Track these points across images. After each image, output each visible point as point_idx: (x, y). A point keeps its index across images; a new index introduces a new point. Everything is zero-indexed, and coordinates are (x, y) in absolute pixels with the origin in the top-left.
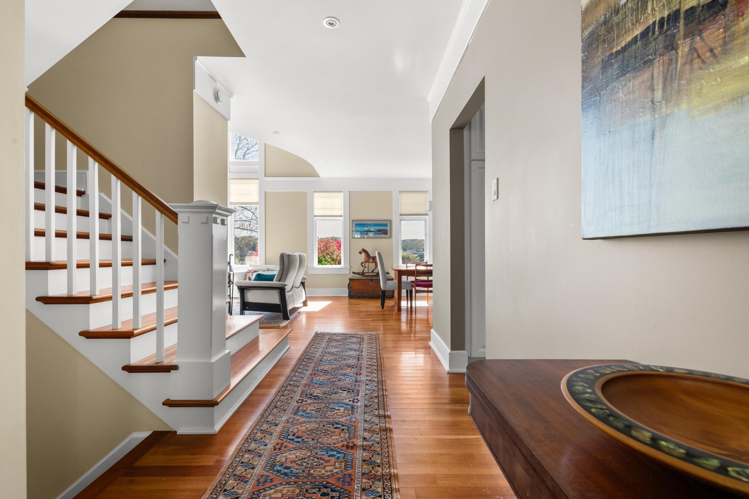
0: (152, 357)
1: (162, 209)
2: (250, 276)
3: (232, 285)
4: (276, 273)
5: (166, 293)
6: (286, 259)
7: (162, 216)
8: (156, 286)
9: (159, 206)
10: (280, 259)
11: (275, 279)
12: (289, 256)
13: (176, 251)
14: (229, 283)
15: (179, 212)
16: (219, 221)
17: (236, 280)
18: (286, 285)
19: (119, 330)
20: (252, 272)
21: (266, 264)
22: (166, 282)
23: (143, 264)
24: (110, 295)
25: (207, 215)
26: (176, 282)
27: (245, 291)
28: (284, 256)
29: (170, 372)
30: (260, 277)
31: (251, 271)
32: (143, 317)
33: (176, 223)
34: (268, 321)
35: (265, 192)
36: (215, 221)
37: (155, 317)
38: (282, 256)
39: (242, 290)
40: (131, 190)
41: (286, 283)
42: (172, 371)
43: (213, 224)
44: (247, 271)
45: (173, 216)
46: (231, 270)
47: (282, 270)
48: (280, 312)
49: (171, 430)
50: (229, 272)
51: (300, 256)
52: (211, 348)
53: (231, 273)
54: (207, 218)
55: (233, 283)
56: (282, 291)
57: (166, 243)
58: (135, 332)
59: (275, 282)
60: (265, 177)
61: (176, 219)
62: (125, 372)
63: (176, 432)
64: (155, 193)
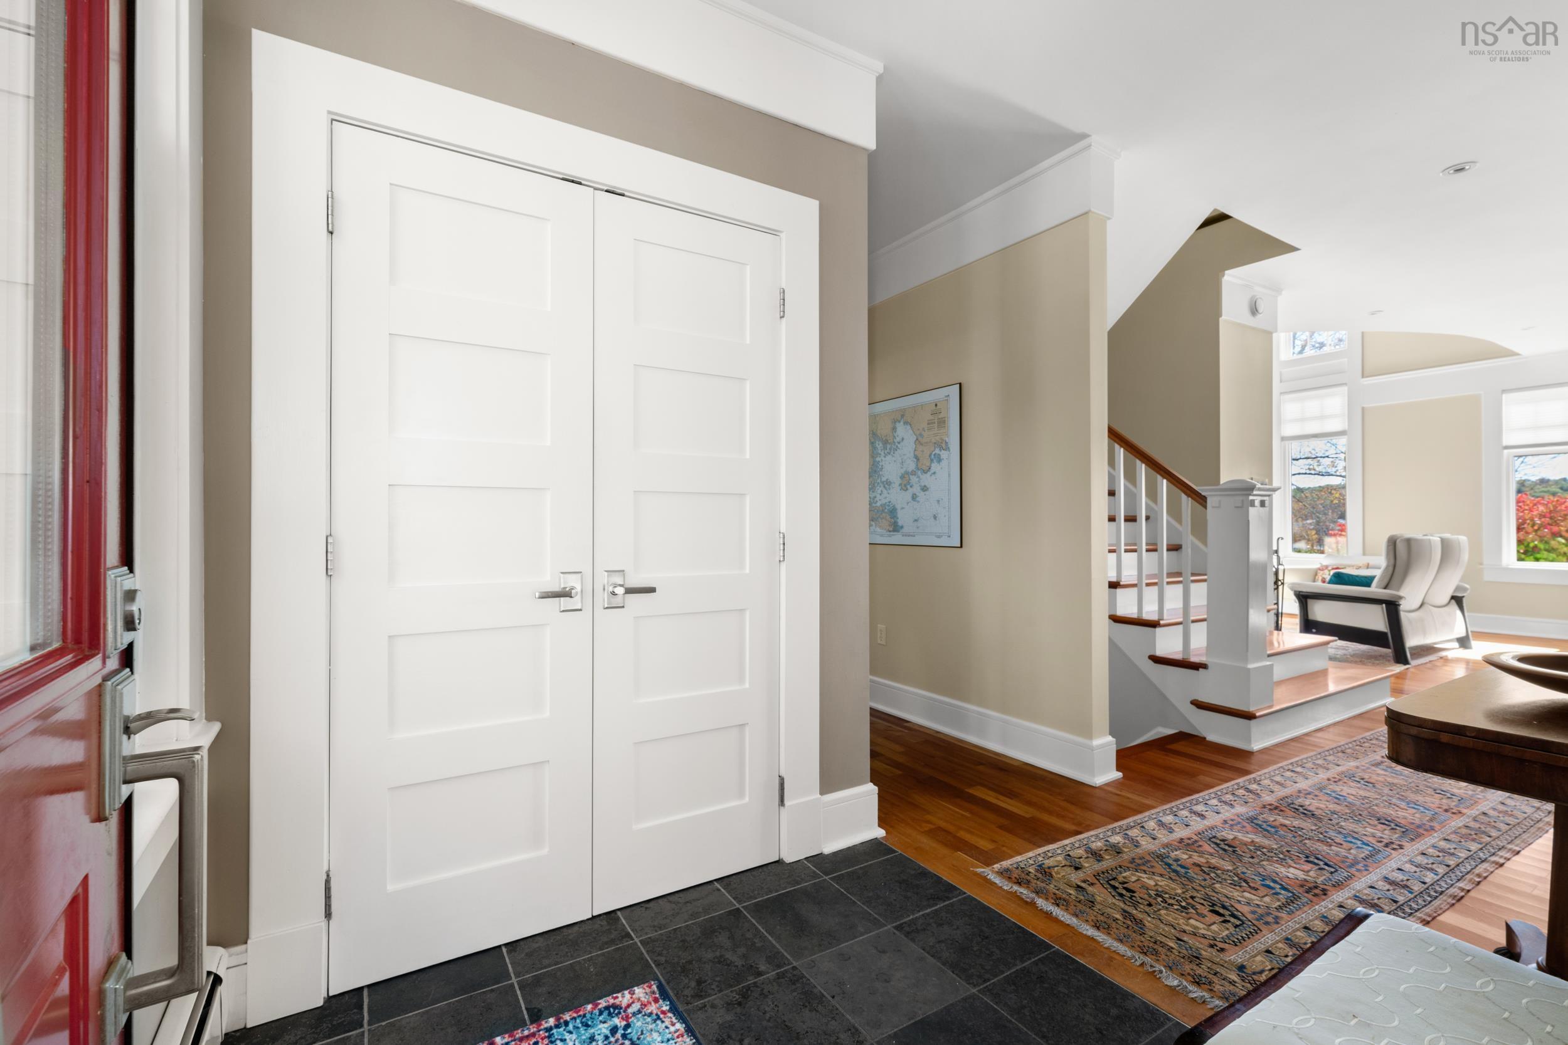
0: (1176, 653)
1: (1188, 492)
2: (1324, 576)
3: (1280, 588)
4: (1378, 573)
5: (1193, 586)
6: (1401, 548)
7: (1189, 500)
8: (1181, 577)
9: (1185, 490)
10: (1388, 546)
11: (1374, 584)
12: (1409, 541)
13: (1205, 543)
14: (1276, 583)
15: (1208, 495)
16: (1257, 503)
17: (1289, 579)
18: (1401, 598)
19: (1144, 618)
20: (1330, 568)
21: (1364, 554)
22: (1193, 574)
23: (1168, 550)
24: (1136, 582)
25: (1241, 498)
26: (1206, 575)
27: (1310, 602)
28: (1398, 541)
29: (1198, 670)
30: (1340, 578)
31: (1327, 567)
32: (1168, 610)
33: (1205, 507)
34: (1358, 660)
35: (1363, 409)
36: (1252, 503)
37: (1181, 611)
38: (1393, 543)
39: (1303, 598)
40: (1155, 473)
41: (1401, 593)
42: (1200, 669)
43: (1250, 508)
44: (1318, 566)
45: (1201, 500)
46: (1279, 564)
47: (1391, 569)
48: (1387, 646)
49: (1199, 735)
50: (1276, 567)
51: (1443, 541)
52: (1247, 651)
53: (1281, 567)
54: (1243, 501)
55: (1283, 584)
56: (1392, 608)
57: (1193, 533)
58: (1162, 622)
59: (1374, 590)
60: (1363, 377)
61: (1204, 503)
62: (1151, 662)
63: (1205, 738)
64: (1181, 474)
